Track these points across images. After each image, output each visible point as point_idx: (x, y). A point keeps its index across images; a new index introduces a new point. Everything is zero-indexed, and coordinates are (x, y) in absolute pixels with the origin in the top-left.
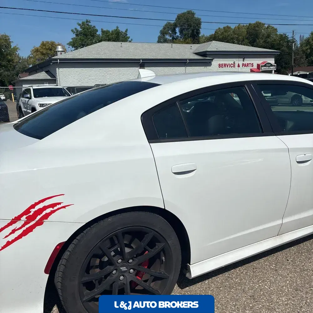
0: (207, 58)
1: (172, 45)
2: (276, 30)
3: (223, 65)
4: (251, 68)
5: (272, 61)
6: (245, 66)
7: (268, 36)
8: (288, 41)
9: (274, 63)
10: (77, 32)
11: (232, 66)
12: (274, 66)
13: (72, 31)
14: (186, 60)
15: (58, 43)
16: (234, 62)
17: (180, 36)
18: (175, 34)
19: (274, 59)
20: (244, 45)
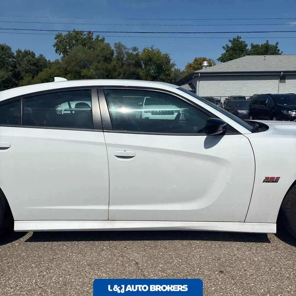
10: (227, 48)
13: (223, 47)
15: (209, 58)
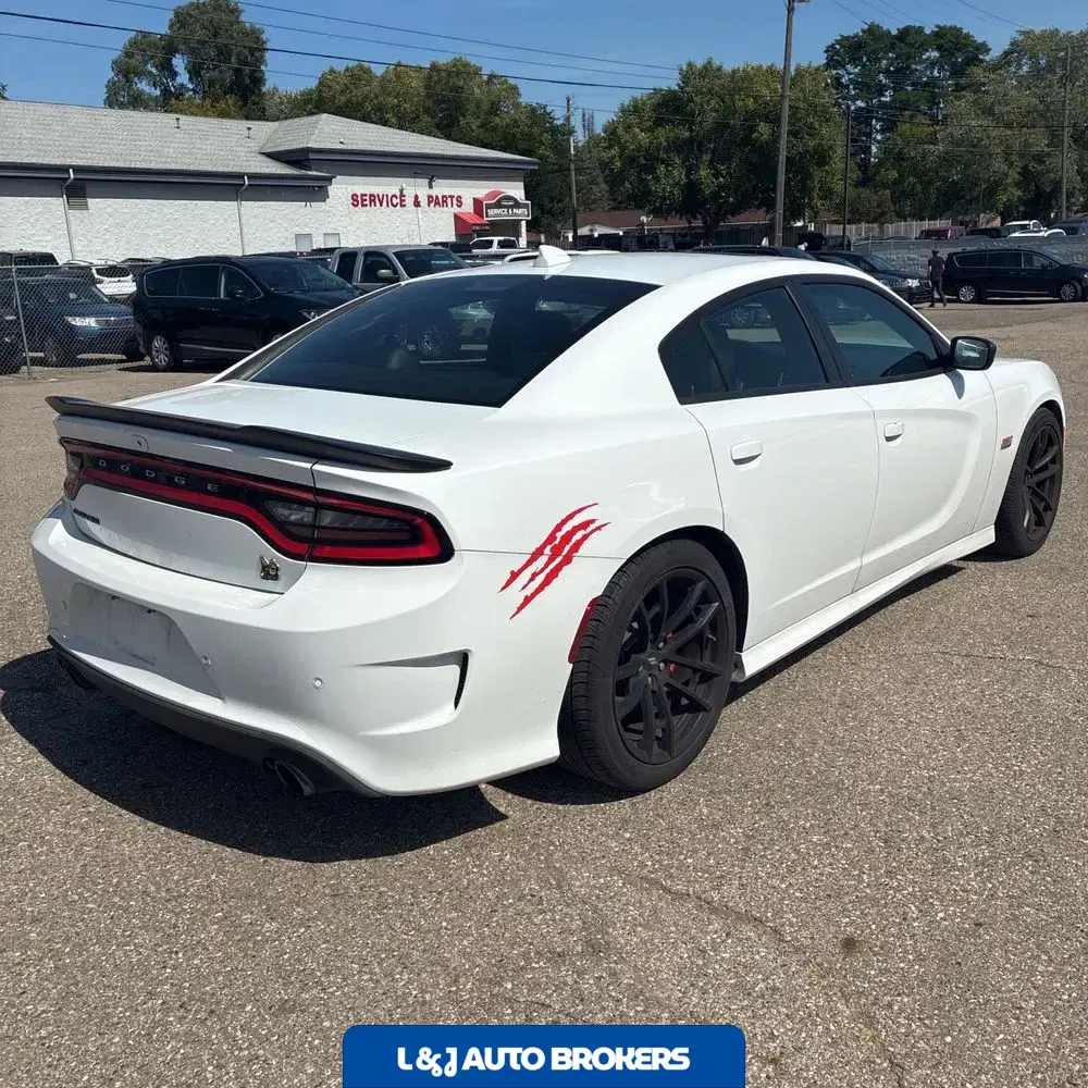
0: (310, 173)
1: (178, 119)
2: (515, 88)
3: (367, 198)
4: (456, 210)
5: (516, 190)
6: (437, 203)
7: (494, 109)
8: (555, 130)
9: (523, 198)
11: (395, 201)
12: (525, 206)
14: (241, 176)
16: (401, 191)
17: (190, 86)
18: (174, 79)
19: (522, 184)
20: (421, 132)
